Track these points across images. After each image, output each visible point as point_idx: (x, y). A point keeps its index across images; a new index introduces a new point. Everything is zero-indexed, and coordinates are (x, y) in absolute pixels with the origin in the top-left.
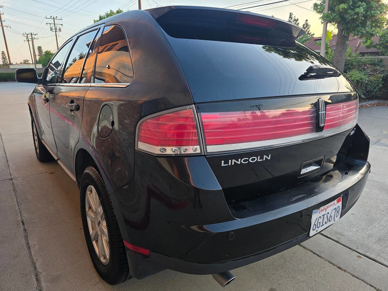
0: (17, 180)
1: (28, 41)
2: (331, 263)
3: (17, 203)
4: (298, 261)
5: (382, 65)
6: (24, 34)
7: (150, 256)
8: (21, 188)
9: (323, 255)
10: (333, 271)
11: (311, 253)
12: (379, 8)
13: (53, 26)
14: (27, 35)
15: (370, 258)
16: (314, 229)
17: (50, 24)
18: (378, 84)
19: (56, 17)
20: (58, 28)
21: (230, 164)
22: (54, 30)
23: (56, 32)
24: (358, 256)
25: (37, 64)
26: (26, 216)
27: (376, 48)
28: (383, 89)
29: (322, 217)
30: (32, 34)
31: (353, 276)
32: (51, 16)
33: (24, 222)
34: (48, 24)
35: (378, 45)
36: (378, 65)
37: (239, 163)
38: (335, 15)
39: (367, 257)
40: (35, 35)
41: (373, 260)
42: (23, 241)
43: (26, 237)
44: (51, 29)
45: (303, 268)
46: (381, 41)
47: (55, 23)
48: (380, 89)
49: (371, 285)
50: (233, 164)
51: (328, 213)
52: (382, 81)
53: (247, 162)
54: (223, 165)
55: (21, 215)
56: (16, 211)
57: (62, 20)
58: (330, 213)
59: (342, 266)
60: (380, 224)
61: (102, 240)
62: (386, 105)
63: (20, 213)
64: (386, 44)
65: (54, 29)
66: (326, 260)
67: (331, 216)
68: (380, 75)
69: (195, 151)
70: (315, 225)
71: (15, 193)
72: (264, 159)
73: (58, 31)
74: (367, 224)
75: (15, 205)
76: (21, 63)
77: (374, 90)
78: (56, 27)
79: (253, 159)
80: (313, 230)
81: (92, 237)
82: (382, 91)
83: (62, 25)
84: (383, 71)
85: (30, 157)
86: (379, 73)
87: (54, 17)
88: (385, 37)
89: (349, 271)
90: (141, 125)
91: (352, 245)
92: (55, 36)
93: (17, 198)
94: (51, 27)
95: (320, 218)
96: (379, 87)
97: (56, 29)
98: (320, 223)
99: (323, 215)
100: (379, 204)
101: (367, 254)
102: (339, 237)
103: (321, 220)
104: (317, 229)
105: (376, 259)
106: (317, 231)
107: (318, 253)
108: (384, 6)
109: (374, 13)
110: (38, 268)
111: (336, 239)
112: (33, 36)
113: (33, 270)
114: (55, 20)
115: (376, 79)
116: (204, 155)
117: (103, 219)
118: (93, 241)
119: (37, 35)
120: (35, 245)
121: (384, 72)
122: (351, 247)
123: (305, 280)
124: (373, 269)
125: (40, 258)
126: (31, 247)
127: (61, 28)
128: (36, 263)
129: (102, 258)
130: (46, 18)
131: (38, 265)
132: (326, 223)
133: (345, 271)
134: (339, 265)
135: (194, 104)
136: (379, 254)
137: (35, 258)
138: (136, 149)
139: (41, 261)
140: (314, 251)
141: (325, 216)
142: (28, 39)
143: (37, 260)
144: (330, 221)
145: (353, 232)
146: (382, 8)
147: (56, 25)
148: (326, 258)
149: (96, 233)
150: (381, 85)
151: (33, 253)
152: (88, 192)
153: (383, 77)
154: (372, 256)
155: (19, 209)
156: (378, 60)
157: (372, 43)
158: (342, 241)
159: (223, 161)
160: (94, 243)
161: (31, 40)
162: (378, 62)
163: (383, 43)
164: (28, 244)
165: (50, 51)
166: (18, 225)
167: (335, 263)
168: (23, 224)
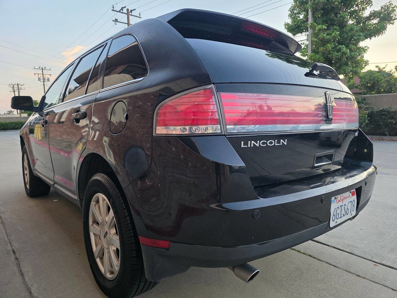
0: (5, 214)
1: (14, 91)
2: (349, 272)
3: (6, 235)
4: (315, 272)
5: (366, 103)
6: (10, 85)
7: (169, 248)
8: (10, 220)
9: (339, 266)
10: (353, 279)
11: (327, 264)
12: (357, 50)
13: (41, 76)
14: (13, 86)
15: (387, 266)
16: (334, 219)
17: (38, 74)
18: (364, 120)
19: (45, 68)
20: (46, 78)
21: (249, 146)
22: (42, 80)
23: (44, 82)
24: (374, 265)
25: (22, 113)
26: (16, 245)
27: (358, 88)
28: (370, 125)
29: (340, 208)
30: (19, 84)
31: (373, 282)
32: (40, 67)
33: (15, 251)
34: (36, 74)
35: (359, 85)
36: (362, 103)
37: (258, 145)
38: (319, 56)
39: (384, 265)
40: (22, 85)
41: (390, 267)
42: (15, 268)
43: (19, 265)
44: (39, 79)
45: (321, 277)
46: (362, 81)
47: (44, 73)
48: (367, 125)
49: (393, 289)
50: (252, 146)
51: (345, 204)
52: (368, 117)
53: (266, 145)
54: (242, 146)
55: (11, 245)
56: (6, 242)
57: (50, 70)
58: (347, 205)
59: (360, 274)
60: (390, 236)
61: (109, 253)
62: (374, 140)
63: (10, 243)
64: (366, 85)
65: (42, 78)
66: (343, 270)
67: (348, 209)
68: (365, 112)
69: (215, 131)
70: (334, 215)
71: (3, 226)
72: (281, 144)
73: (46, 81)
74: (377, 237)
75: (3, 237)
76: (5, 114)
77: (361, 126)
78: (44, 77)
79: (271, 143)
80: (333, 221)
81: (96, 255)
82: (368, 126)
83: (50, 75)
84: (367, 108)
85: (18, 194)
86: (364, 110)
87: (42, 68)
88: (365, 79)
89: (368, 278)
90: (159, 109)
91: (366, 255)
92: (43, 86)
93: (6, 230)
94: (39, 77)
95: (338, 208)
96: (365, 123)
97: (44, 79)
98: (338, 213)
99: (340, 206)
100: (386, 220)
101: (383, 262)
102: (352, 249)
103: (339, 211)
104: (336, 220)
105: (392, 266)
106: (336, 223)
107: (334, 264)
108: (362, 48)
109: (354, 55)
110: (33, 292)
111: (350, 251)
112: (20, 86)
113: (28, 295)
114: (43, 70)
115: (362, 115)
116: (224, 135)
117: (112, 227)
118: (97, 258)
119: (24, 85)
120: (29, 271)
121: (369, 109)
122: (366, 257)
123: (325, 288)
124: (392, 275)
125: (35, 284)
126: (24, 274)
127: (49, 78)
128: (31, 288)
129: (108, 274)
130: (34, 69)
131: (33, 290)
132: (344, 216)
133: (364, 278)
134: (357, 274)
135: (214, 84)
136: (395, 262)
137: (29, 284)
138: (154, 135)
139: (36, 286)
140: (329, 262)
141: (343, 207)
142: (14, 90)
143: (32, 285)
144: (347, 214)
145: (366, 244)
146: (360, 51)
147: (44, 75)
148: (343, 268)
149: (101, 247)
150: (367, 121)
151: (27, 279)
152: (93, 203)
153: (368, 114)
154: (388, 264)
155: (9, 240)
156: (361, 98)
157: (354, 84)
158: (356, 252)
159: (242, 142)
160: (98, 260)
161: (18, 90)
162: (362, 101)
163: (364, 84)
164: (21, 271)
165: (36, 101)
166: (8, 254)
167: (353, 271)
168: (14, 253)
